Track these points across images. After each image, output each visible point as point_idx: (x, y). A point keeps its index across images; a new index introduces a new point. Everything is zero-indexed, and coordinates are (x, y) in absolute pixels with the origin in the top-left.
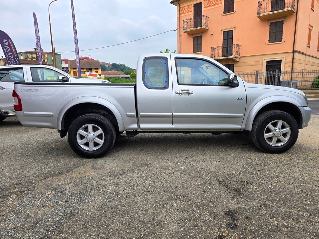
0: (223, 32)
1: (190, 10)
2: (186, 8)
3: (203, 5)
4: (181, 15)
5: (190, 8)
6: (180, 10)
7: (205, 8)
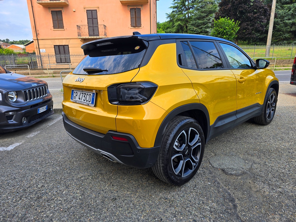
0: (87, 10)
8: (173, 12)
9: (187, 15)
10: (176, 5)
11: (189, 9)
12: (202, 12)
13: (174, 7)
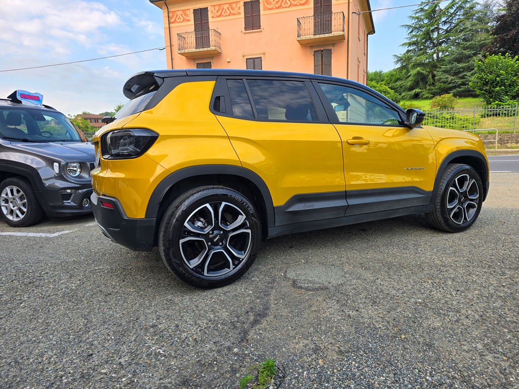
0: (247, 59)
1: (187, 18)
2: (179, 13)
3: (209, 13)
4: (172, 25)
5: (187, 15)
6: (169, 16)
7: (213, 17)
8: (408, 51)
9: (435, 56)
10: (413, 40)
11: (440, 44)
12: (465, 48)
13: (410, 43)
